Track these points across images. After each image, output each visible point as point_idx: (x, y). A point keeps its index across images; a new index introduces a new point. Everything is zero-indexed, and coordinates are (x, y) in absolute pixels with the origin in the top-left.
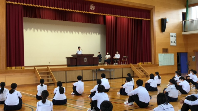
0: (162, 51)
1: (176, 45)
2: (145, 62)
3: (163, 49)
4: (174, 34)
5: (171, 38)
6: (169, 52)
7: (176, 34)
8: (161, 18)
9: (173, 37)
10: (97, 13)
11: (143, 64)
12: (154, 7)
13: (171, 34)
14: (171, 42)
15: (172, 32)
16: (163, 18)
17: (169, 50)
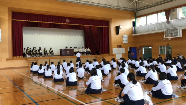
0: (117, 46)
1: (127, 42)
2: (105, 53)
3: (118, 45)
4: (126, 36)
5: (123, 38)
6: (122, 47)
7: (127, 35)
8: (116, 26)
9: (125, 37)
10: (71, 24)
11: (103, 54)
12: (111, 19)
13: (124, 36)
14: (124, 41)
15: (124, 34)
16: (118, 26)
17: (122, 46)
